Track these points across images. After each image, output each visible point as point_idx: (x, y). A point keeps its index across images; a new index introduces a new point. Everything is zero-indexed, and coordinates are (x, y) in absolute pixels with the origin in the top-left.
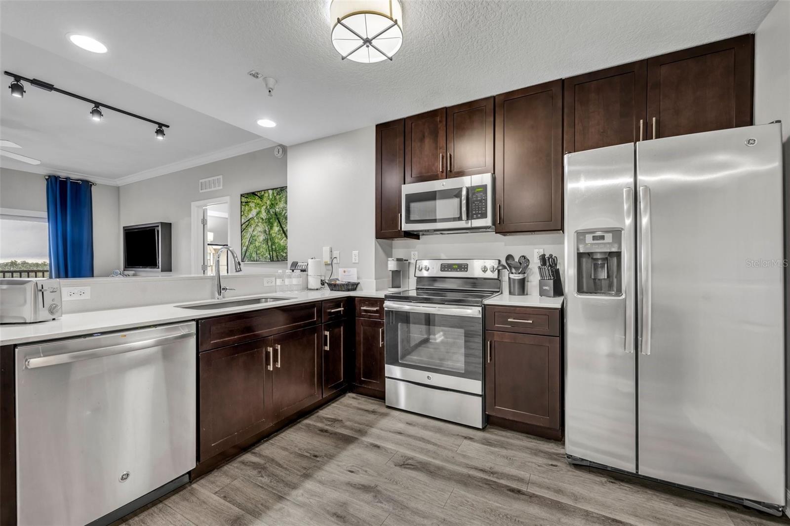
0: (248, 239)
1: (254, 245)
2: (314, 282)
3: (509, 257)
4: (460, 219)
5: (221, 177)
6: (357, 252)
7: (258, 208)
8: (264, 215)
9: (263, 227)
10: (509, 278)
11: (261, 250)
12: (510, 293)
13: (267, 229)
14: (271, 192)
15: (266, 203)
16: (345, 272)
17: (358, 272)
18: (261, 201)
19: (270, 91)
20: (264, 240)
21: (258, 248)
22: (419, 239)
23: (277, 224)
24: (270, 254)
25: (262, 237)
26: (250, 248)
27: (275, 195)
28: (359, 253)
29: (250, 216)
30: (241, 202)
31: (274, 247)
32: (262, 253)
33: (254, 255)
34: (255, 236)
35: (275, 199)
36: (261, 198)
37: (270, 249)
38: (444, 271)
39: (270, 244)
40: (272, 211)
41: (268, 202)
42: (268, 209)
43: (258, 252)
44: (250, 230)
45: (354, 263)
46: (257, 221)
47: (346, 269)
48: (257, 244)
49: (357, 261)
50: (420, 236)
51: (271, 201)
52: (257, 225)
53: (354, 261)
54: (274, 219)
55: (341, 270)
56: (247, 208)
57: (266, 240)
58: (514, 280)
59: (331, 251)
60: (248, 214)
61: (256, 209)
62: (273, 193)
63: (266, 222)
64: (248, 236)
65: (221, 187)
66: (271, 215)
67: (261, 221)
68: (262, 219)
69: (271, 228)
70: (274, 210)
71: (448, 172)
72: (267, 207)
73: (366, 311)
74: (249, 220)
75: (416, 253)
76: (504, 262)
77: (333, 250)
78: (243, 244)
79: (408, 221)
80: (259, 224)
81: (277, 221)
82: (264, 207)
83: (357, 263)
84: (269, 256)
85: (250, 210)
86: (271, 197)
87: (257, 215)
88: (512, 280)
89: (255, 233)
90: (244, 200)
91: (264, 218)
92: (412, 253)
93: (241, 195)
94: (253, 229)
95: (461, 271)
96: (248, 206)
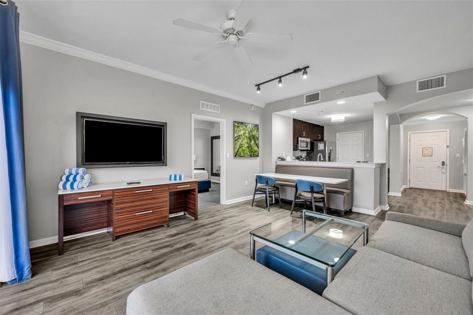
0: (239, 146)
1: (242, 148)
5: (219, 105)
7: (244, 131)
11: (246, 151)
13: (249, 142)
14: (250, 125)
15: (248, 129)
18: (246, 128)
20: (247, 147)
21: (244, 150)
23: (254, 140)
24: (250, 153)
25: (246, 145)
26: (240, 150)
29: (240, 134)
31: (252, 150)
32: (246, 153)
33: (242, 154)
36: (246, 126)
37: (250, 151)
39: (250, 149)
42: (249, 133)
43: (244, 152)
44: (240, 141)
46: (244, 137)
48: (244, 148)
51: (251, 129)
57: (248, 147)
60: (239, 133)
63: (248, 139)
64: (239, 144)
65: (219, 112)
66: (251, 136)
67: (246, 137)
68: (246, 136)
69: (251, 141)
70: (252, 134)
72: (249, 131)
74: (239, 136)
78: (236, 147)
80: (245, 139)
82: (248, 131)
84: (250, 155)
85: (240, 131)
86: (250, 127)
87: (243, 134)
89: (242, 143)
90: (237, 125)
93: (235, 122)
96: (239, 128)
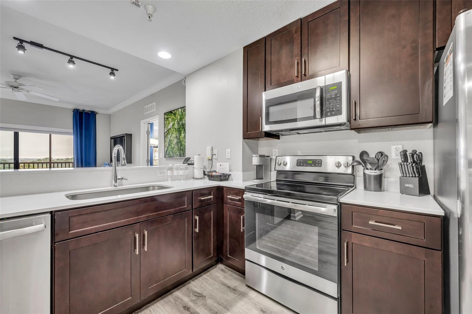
0: (168, 143)
1: (171, 146)
2: (198, 173)
3: (363, 154)
4: (315, 117)
5: (155, 103)
6: (230, 150)
7: (173, 122)
8: (176, 126)
9: (176, 134)
10: (364, 174)
11: (175, 149)
12: (365, 188)
13: (178, 135)
14: (180, 110)
15: (178, 118)
16: (221, 165)
17: (230, 166)
18: (175, 117)
19: (149, 17)
20: (176, 143)
21: (173, 148)
22: (279, 139)
23: (184, 132)
24: (179, 152)
25: (175, 141)
26: (169, 149)
27: (183, 112)
28: (231, 150)
29: (169, 127)
30: (165, 118)
31: (181, 147)
32: (175, 152)
33: (171, 153)
34: (171, 140)
35: (183, 114)
36: (175, 114)
37: (180, 149)
38: (300, 165)
39: (179, 145)
40: (181, 123)
41: (179, 117)
42: (178, 122)
43: (173, 151)
44: (169, 136)
45: (227, 159)
46: (172, 130)
47: (222, 164)
48: (173, 146)
49: (229, 157)
50: (280, 137)
51: (180, 116)
52: (173, 133)
53: (227, 157)
54: (181, 128)
55: (218, 164)
56: (167, 122)
57: (177, 143)
58: (370, 176)
59: (212, 150)
60: (168, 126)
61: (172, 122)
62: (181, 111)
63: (177, 131)
64: (168, 140)
65: (155, 110)
66: (180, 126)
67: (175, 130)
68: (175, 128)
69: (180, 135)
70: (182, 123)
71: (303, 76)
72: (178, 120)
73: (231, 199)
74: (168, 130)
75: (277, 150)
76: (358, 158)
77: (213, 149)
78: (165, 146)
79: (268, 122)
80: (174, 132)
81: (183, 130)
82: (177, 121)
83: (229, 159)
84: (179, 154)
85: (169, 123)
86: (180, 113)
87: (172, 126)
88: (367, 176)
89: (172, 138)
90: (166, 117)
91: (176, 128)
92: (274, 150)
93: (165, 114)
94: (170, 135)
95: (315, 166)
96: (168, 120)
